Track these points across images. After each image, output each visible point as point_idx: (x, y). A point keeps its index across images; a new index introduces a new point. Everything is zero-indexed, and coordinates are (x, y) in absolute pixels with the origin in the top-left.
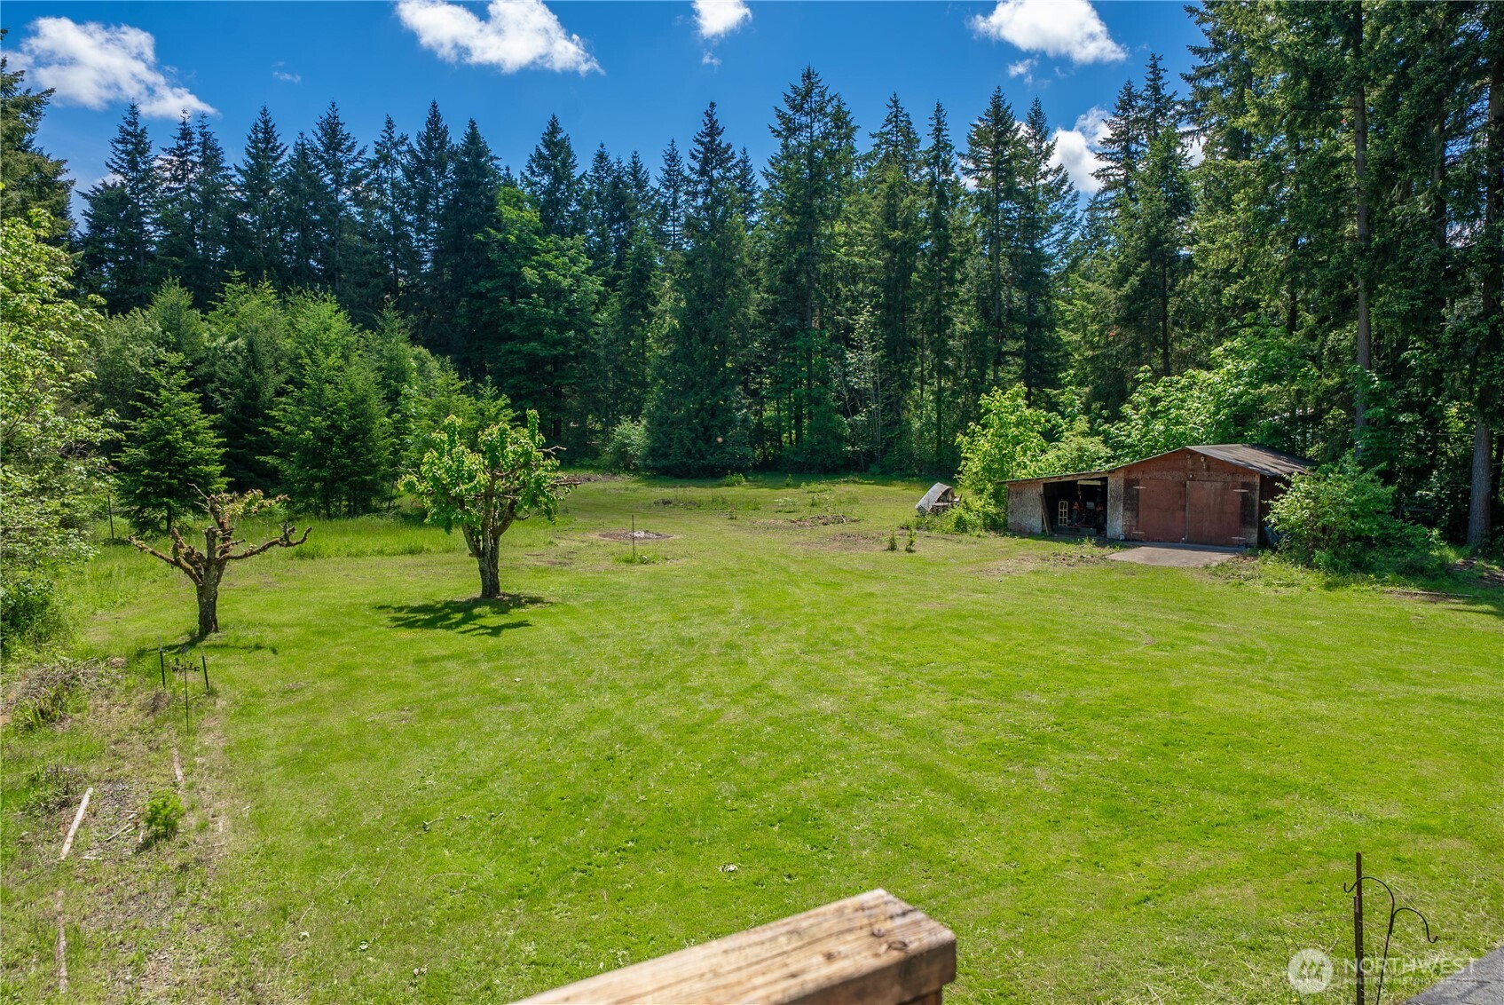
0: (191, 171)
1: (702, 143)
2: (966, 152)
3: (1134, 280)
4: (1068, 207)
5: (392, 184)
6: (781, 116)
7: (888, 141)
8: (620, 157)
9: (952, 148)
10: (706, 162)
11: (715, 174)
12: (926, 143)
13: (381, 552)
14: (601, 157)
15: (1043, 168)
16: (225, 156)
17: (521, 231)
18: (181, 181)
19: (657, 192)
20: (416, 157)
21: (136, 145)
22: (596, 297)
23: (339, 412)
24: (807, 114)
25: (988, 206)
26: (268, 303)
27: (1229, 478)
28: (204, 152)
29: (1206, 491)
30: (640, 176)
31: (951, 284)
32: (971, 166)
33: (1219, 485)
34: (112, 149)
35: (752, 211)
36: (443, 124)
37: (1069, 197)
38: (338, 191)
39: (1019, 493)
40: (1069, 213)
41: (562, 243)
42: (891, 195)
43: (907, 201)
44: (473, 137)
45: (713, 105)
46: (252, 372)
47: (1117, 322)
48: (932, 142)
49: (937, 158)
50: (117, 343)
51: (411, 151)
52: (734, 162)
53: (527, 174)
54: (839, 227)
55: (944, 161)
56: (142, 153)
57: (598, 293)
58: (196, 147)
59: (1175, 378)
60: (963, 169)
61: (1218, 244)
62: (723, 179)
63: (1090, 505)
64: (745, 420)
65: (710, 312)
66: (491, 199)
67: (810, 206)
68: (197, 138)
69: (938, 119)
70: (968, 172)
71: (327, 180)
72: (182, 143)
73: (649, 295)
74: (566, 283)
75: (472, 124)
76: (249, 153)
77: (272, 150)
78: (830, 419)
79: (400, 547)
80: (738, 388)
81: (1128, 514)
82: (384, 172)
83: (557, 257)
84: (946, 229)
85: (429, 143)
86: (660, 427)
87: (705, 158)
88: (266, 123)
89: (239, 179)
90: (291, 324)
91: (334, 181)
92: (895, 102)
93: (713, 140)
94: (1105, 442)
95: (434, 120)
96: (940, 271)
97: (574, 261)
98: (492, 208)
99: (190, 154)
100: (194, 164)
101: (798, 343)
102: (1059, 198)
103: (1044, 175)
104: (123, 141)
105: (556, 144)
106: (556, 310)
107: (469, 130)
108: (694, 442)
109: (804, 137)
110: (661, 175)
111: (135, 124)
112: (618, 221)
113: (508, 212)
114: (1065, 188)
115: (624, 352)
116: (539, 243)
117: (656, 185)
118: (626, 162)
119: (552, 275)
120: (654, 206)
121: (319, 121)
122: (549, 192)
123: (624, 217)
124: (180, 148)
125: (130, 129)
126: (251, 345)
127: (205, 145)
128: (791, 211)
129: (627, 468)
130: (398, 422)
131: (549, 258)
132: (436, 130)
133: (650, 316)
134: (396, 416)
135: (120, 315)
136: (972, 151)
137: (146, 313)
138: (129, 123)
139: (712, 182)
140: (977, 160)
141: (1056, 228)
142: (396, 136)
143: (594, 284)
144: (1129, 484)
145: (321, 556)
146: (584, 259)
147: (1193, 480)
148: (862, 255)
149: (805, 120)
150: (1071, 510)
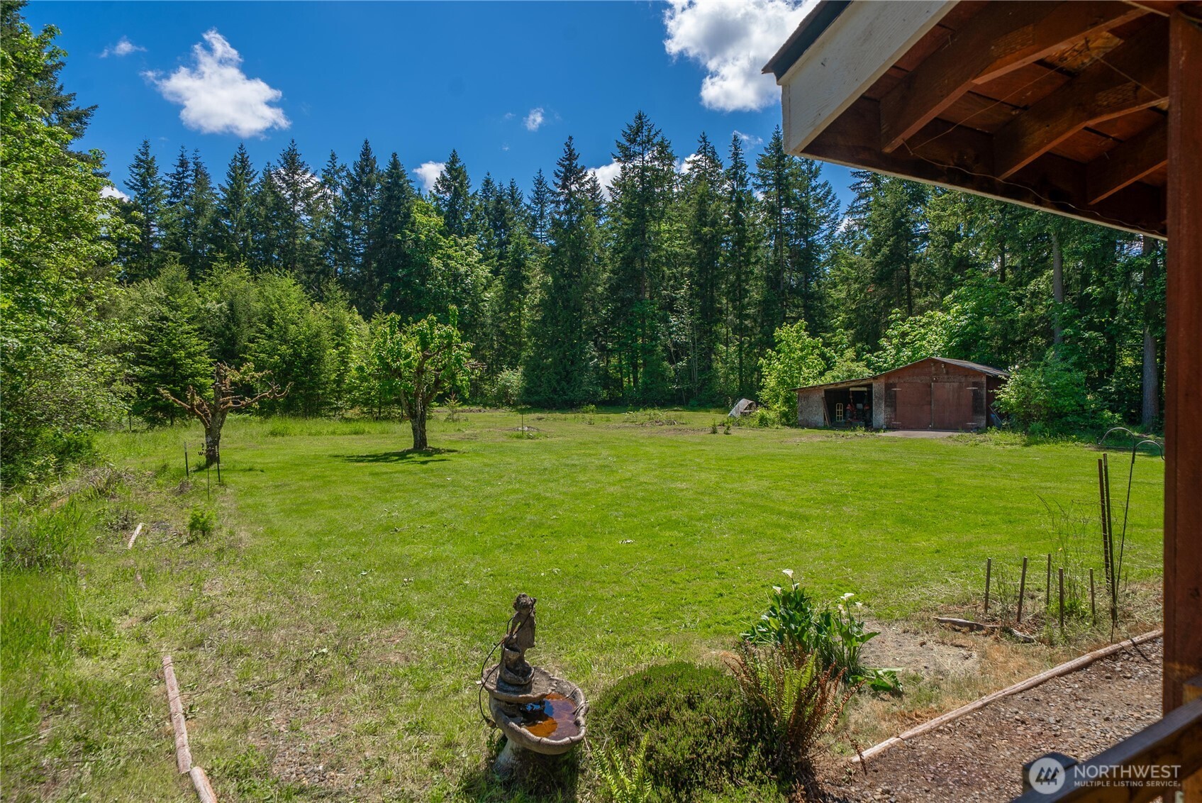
0: (186, 190)
1: (563, 166)
2: (756, 172)
3: (885, 250)
4: (832, 211)
5: (334, 200)
6: (620, 146)
7: (698, 166)
8: (501, 182)
9: (746, 166)
10: (566, 179)
11: (573, 188)
12: (728, 164)
13: (334, 433)
14: (488, 183)
15: (813, 184)
16: (212, 179)
17: (430, 232)
18: (178, 197)
19: (529, 207)
20: (352, 178)
21: (148, 170)
22: (484, 280)
23: (299, 343)
24: (640, 144)
25: (773, 211)
26: (243, 278)
27: (963, 380)
28: (196, 176)
29: (946, 389)
30: (516, 196)
31: (747, 266)
32: (759, 182)
33: (956, 385)
34: (130, 172)
35: (600, 217)
36: (372, 156)
37: (833, 205)
38: (295, 203)
39: (807, 398)
40: (833, 216)
41: (460, 241)
42: (702, 203)
43: (713, 206)
44: (395, 165)
45: (571, 138)
46: (232, 325)
47: (873, 281)
48: (732, 163)
49: (735, 174)
50: (132, 304)
51: (349, 175)
52: (587, 179)
53: (434, 192)
54: (664, 227)
55: (740, 177)
56: (150, 176)
57: (486, 278)
58: (190, 172)
59: (918, 318)
60: (754, 184)
61: (948, 212)
62: (579, 190)
63: (860, 406)
64: (596, 367)
65: (570, 287)
66: (408, 209)
67: (643, 210)
68: (191, 166)
69: (735, 146)
70: (758, 187)
71: (287, 196)
72: (180, 169)
73: (524, 278)
74: (463, 270)
75: (394, 155)
76: (230, 176)
77: (246, 174)
78: (659, 365)
79: (348, 430)
80: (591, 343)
81: (889, 409)
82: (329, 191)
83: (456, 251)
84: (744, 225)
85: (363, 170)
86: (533, 371)
87: (565, 175)
88: (242, 154)
89: (222, 195)
90: (261, 293)
91: (293, 196)
92: (704, 139)
93: (571, 164)
94: (868, 366)
95: (366, 153)
96: (741, 255)
97: (469, 254)
98: (407, 216)
99: (186, 177)
100: (189, 185)
101: (635, 309)
102: (825, 205)
103: (814, 189)
104: (138, 166)
105: (456, 170)
106: (455, 289)
107: (392, 159)
108: (558, 382)
109: (638, 162)
110: (532, 194)
111: (146, 154)
112: (500, 228)
113: (419, 218)
114: (830, 198)
115: (505, 320)
116: (443, 242)
117: (528, 202)
118: (506, 185)
119: (452, 263)
120: (527, 218)
121: (282, 153)
122: (451, 205)
123: (504, 225)
124: (179, 173)
125: (142, 157)
126: (231, 305)
127: (197, 172)
128: (628, 215)
129: (508, 404)
130: (343, 352)
131: (451, 251)
132: (367, 160)
133: (525, 293)
134: (342, 349)
135: (135, 284)
136: (761, 172)
137: (154, 283)
138: (143, 154)
139: (571, 194)
140: (764, 178)
141: (824, 226)
142: (338, 165)
143: (484, 271)
144: (889, 387)
145: (289, 435)
146: (476, 253)
147: (936, 381)
148: (681, 247)
149: (638, 149)
150: (845, 410)
